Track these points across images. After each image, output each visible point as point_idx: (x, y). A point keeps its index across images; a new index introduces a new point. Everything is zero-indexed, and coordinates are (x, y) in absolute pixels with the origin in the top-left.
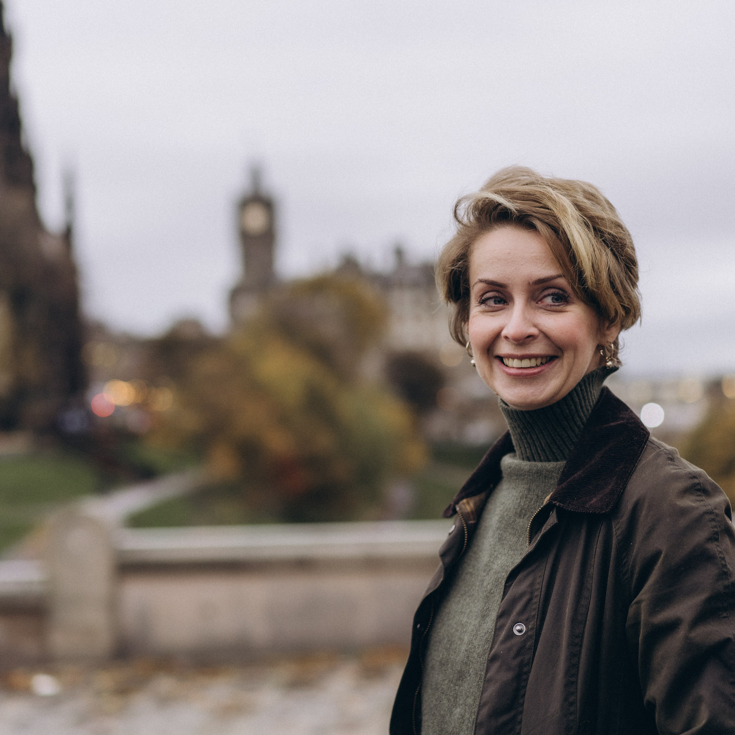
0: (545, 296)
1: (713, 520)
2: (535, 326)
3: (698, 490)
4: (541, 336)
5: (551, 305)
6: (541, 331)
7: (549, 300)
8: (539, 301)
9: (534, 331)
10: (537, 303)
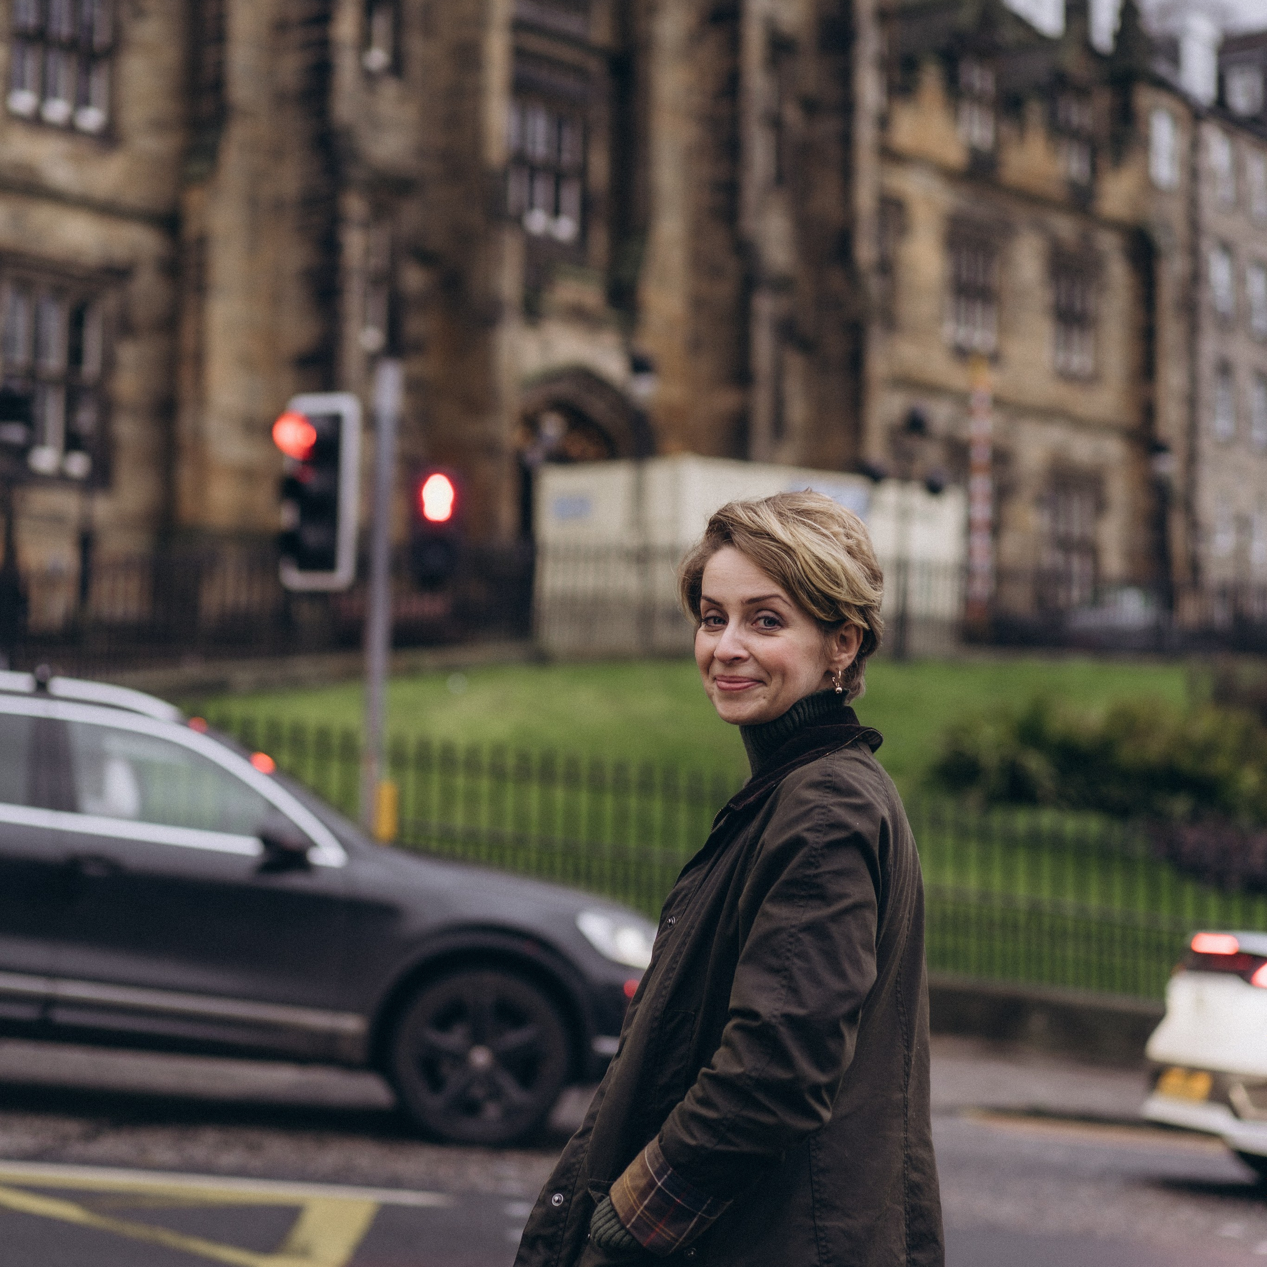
0: (759, 619)
1: (823, 814)
2: (746, 648)
3: (828, 787)
4: (751, 659)
5: (762, 629)
6: (751, 655)
7: (761, 623)
8: (753, 623)
9: (743, 653)
10: (752, 625)
